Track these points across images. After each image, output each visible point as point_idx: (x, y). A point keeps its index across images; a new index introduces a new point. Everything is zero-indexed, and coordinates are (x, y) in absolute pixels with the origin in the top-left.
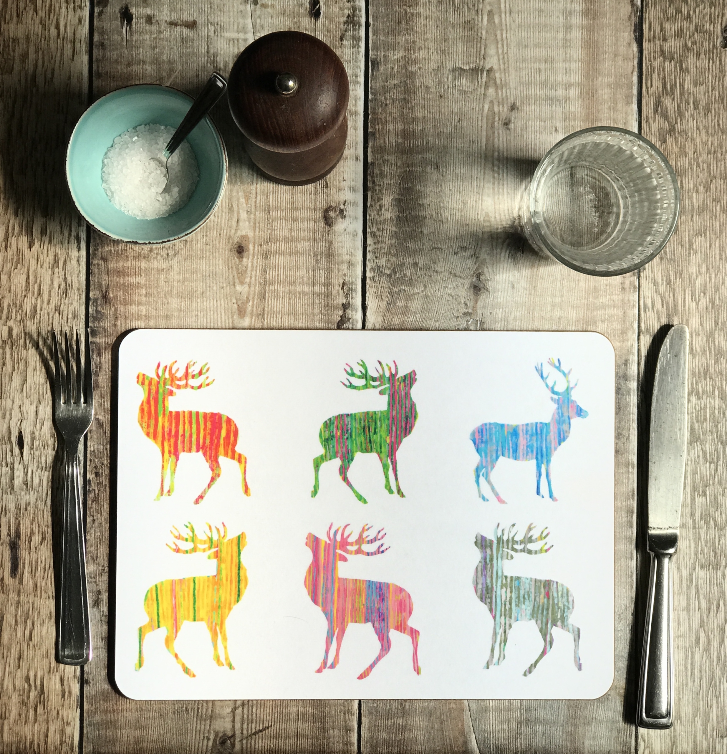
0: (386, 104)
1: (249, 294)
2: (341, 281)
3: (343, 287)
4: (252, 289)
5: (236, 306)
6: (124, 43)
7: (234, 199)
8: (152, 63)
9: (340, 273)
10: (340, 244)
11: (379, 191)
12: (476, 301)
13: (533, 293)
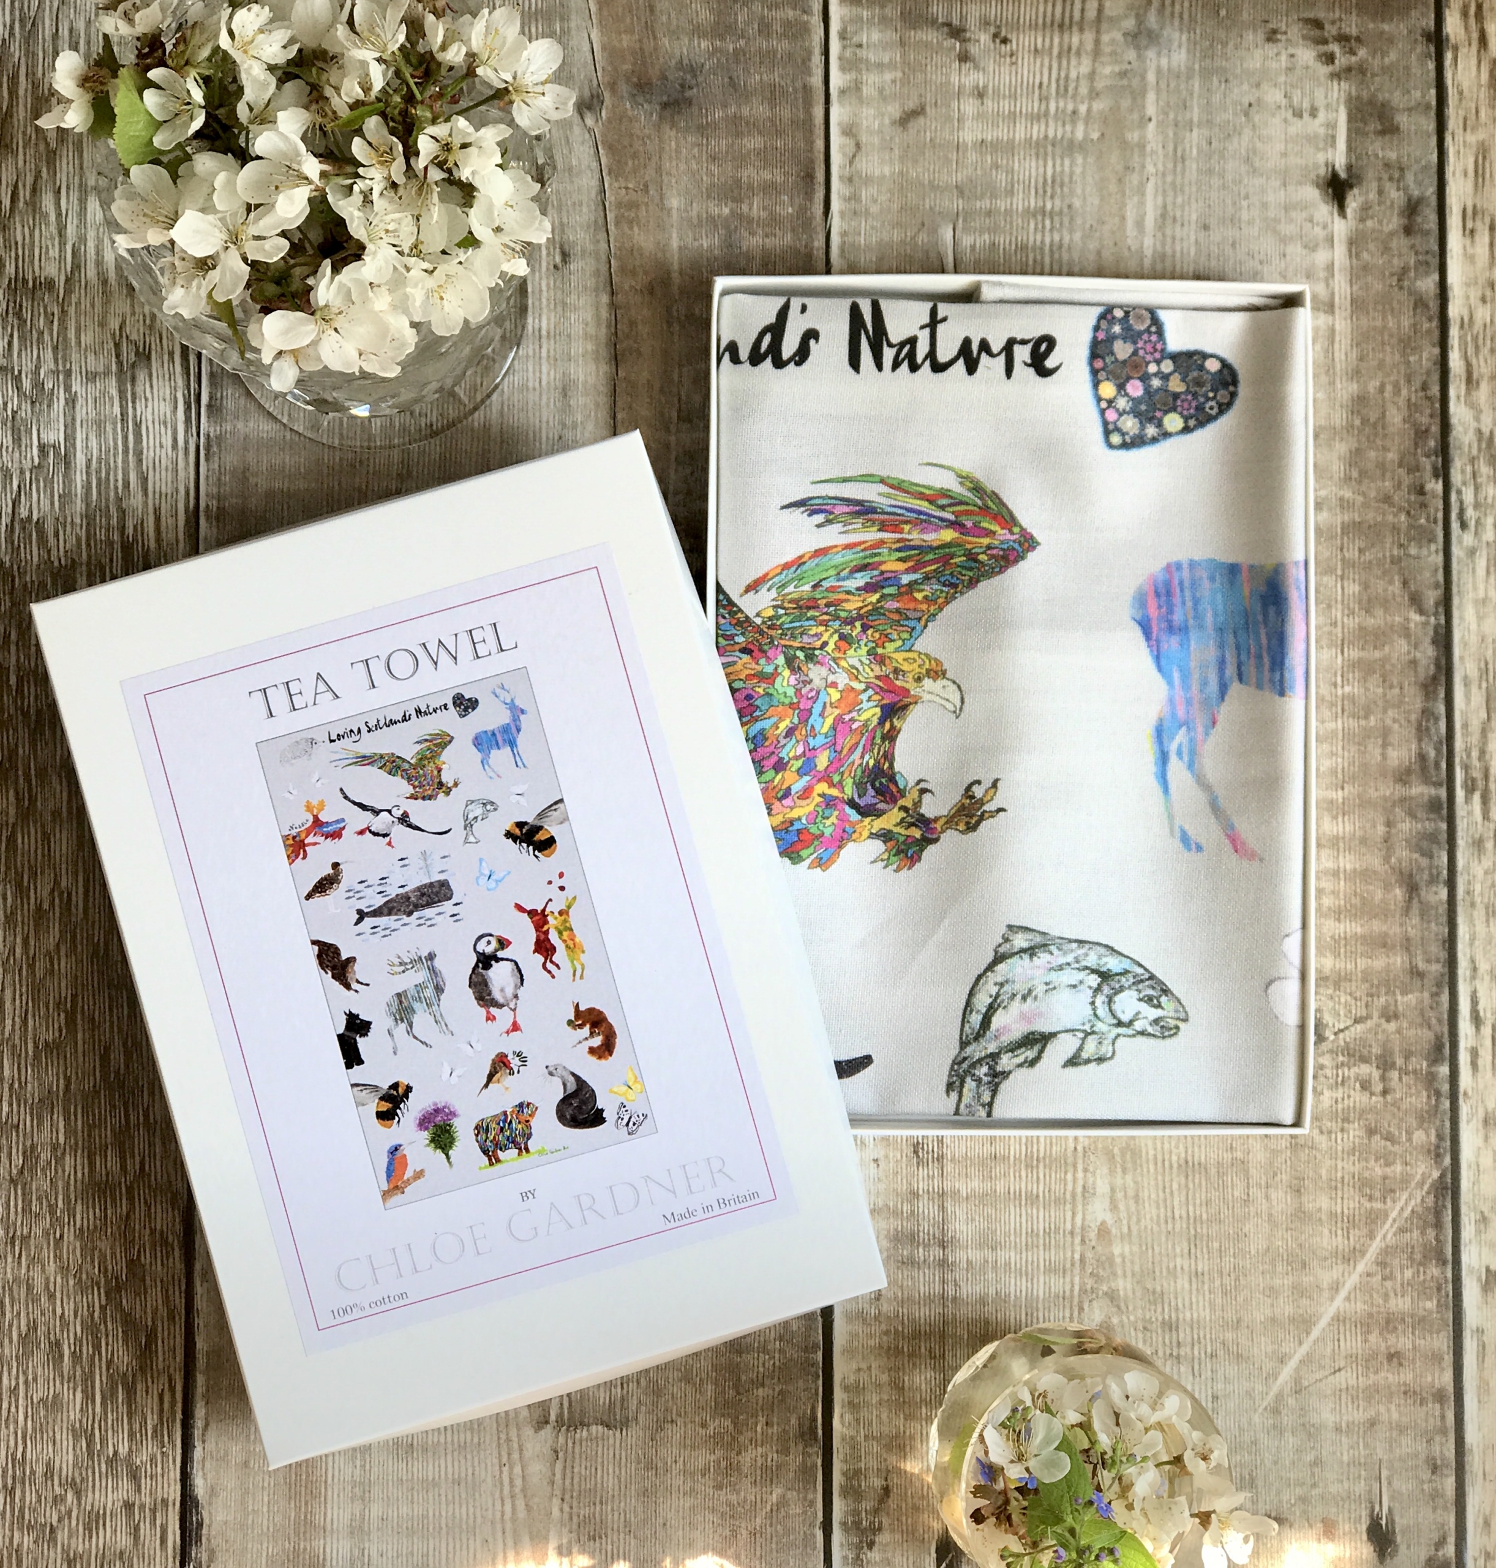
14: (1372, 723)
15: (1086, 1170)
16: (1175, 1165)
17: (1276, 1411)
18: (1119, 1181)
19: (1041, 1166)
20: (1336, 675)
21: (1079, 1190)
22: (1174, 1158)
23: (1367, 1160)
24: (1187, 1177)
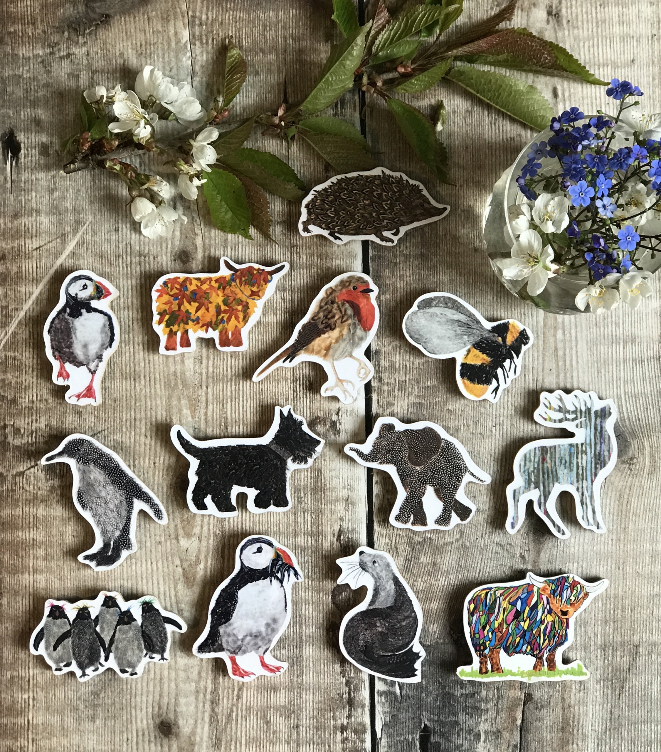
0: (396, 264)
1: (199, 551)
2: (336, 528)
3: (339, 536)
4: (204, 543)
5: (180, 569)
6: (9, 185)
7: (175, 410)
8: (49, 214)
9: (334, 517)
10: (333, 473)
11: (389, 391)
12: (538, 552)
13: (622, 538)
14: (9, 674)
15: (201, 374)
16: (142, 377)
17: (78, 223)
18: (179, 367)
19: (229, 377)
20: (34, 705)
21: (204, 361)
22: (143, 382)
23: (17, 383)
24: (134, 371)
